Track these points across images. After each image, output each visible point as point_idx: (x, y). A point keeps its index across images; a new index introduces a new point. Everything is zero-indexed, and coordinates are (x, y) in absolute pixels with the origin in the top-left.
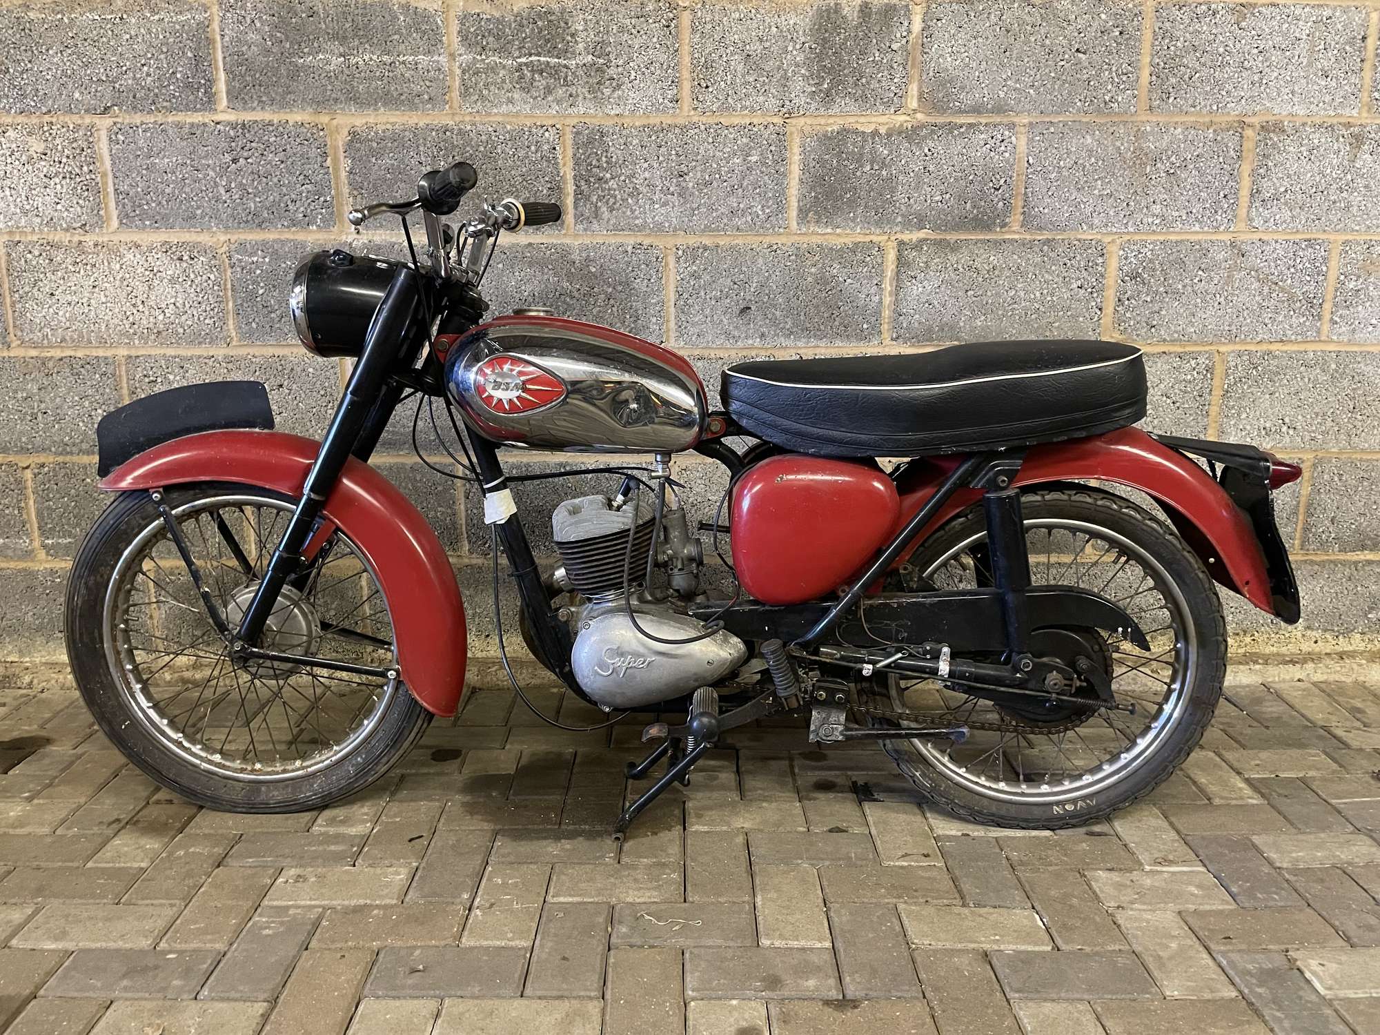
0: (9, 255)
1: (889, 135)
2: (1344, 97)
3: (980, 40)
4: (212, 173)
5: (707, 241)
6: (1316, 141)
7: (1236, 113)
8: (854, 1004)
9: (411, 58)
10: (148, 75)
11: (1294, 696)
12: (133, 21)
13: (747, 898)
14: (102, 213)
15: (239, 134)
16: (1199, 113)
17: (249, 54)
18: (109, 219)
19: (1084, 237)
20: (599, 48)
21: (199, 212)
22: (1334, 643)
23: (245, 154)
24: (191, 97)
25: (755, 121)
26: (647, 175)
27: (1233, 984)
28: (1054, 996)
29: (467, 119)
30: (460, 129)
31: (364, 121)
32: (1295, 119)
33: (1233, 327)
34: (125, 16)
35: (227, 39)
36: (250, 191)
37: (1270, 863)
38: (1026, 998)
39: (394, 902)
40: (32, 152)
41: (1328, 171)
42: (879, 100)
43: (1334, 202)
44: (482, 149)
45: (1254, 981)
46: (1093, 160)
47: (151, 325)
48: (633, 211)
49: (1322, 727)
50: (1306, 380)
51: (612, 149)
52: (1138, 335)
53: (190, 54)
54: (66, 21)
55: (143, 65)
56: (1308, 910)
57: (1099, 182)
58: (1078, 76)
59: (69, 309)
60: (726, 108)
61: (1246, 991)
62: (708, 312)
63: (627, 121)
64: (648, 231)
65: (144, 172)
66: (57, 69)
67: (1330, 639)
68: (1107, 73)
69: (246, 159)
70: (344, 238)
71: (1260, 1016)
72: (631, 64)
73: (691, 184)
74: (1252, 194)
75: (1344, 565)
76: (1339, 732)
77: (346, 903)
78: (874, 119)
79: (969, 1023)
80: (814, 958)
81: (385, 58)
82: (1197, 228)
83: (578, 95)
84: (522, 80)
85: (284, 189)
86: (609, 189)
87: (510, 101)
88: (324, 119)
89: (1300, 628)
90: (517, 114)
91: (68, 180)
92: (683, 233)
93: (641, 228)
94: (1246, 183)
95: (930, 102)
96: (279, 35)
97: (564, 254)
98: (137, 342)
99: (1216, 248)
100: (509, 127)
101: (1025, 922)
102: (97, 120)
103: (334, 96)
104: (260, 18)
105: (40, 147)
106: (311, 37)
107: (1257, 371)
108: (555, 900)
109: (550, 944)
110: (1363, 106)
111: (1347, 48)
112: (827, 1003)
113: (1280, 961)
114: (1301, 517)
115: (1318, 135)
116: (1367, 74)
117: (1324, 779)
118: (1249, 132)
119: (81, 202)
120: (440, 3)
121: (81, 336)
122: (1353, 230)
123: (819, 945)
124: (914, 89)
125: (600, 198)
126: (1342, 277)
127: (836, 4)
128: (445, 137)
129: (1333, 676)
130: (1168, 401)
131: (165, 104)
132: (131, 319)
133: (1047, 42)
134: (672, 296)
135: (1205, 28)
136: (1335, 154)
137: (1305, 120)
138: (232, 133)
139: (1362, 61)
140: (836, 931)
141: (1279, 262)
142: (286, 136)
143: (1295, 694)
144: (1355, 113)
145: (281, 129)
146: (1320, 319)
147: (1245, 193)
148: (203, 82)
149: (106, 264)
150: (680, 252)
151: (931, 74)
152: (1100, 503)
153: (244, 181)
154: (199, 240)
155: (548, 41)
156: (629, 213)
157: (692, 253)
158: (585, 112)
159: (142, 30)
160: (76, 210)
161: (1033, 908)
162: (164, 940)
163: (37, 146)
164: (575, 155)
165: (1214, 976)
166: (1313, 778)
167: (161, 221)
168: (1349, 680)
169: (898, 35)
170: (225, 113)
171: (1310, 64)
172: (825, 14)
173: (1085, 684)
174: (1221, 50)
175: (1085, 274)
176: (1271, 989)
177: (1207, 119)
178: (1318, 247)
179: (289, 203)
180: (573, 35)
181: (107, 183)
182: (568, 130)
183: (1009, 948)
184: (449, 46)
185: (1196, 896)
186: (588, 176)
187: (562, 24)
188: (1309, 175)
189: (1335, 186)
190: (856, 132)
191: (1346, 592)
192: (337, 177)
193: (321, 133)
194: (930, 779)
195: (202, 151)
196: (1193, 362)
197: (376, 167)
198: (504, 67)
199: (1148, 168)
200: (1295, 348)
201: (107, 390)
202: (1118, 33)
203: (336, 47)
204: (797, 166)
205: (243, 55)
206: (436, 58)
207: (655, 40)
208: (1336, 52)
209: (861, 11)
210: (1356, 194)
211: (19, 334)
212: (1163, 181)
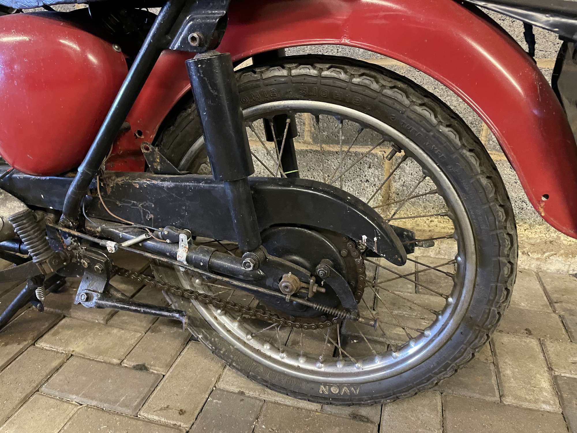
152: (356, 80)
173: (323, 290)
194: (211, 343)
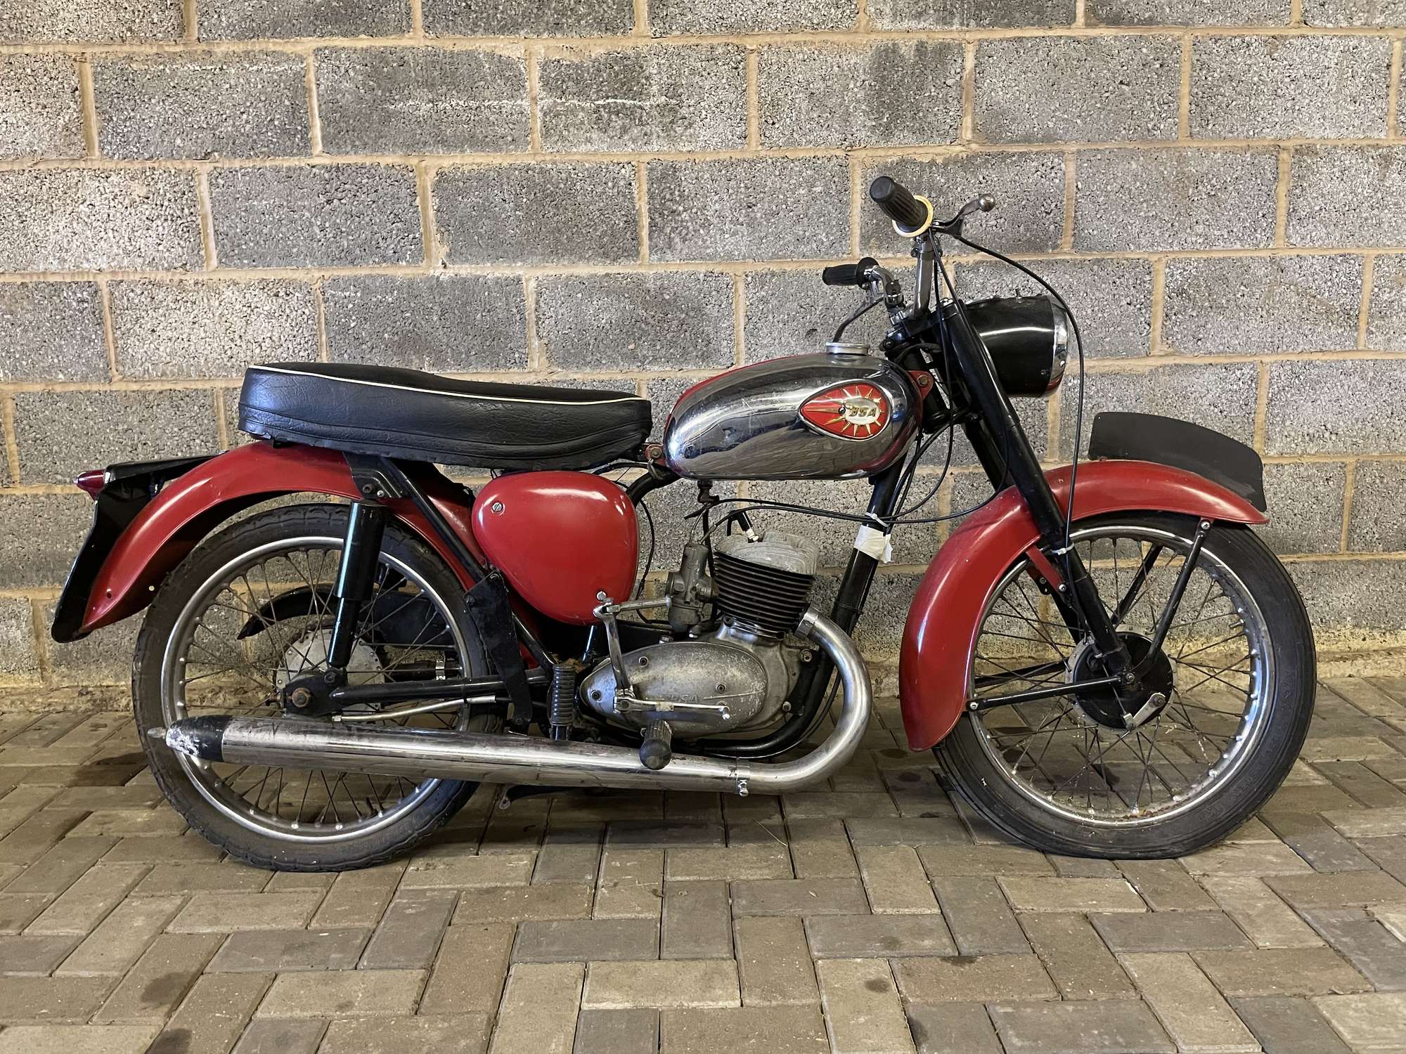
0: (112, 294)
1: (945, 165)
2: (1372, 121)
3: (1029, 75)
4: (307, 214)
5: (774, 268)
6: (1347, 162)
7: (1272, 137)
8: (970, 960)
9: (496, 103)
10: (247, 122)
11: (1347, 690)
12: (233, 71)
13: (853, 874)
14: (202, 253)
15: (334, 176)
16: (1236, 139)
17: (344, 101)
18: (209, 257)
19: (1132, 256)
20: (672, 90)
21: (295, 250)
22: (1382, 639)
23: (339, 195)
24: (288, 143)
25: (819, 154)
26: (717, 206)
27: (1319, 935)
28: (1155, 949)
29: (548, 158)
30: (542, 168)
31: (451, 163)
32: (1326, 142)
33: (1276, 339)
34: (225, 67)
35: (322, 87)
36: (344, 229)
37: (1342, 835)
38: (1129, 952)
39: (523, 884)
40: (134, 196)
41: (1360, 190)
42: (935, 132)
43: (1366, 219)
44: (562, 186)
45: (1339, 932)
46: (1138, 184)
47: (248, 359)
48: (704, 241)
49: (1376, 717)
50: (1346, 387)
51: (684, 183)
52: (1185, 348)
53: (287, 103)
54: (168, 71)
55: (242, 113)
56: (1381, 872)
57: (1145, 205)
58: (1122, 106)
59: (170, 344)
60: (791, 143)
61: (1332, 941)
62: (775, 334)
63: (699, 158)
64: (719, 260)
65: (243, 214)
66: (159, 117)
67: (1378, 637)
68: (1149, 103)
69: (340, 200)
70: (431, 272)
71: (1349, 961)
72: (702, 104)
73: (759, 215)
74: (1289, 214)
75: (1389, 564)
76: (1394, 721)
77: (478, 885)
78: (931, 150)
79: (1081, 972)
80: (927, 922)
81: (471, 103)
82: (1238, 246)
83: (652, 134)
84: (600, 122)
85: (376, 227)
86: (682, 221)
87: (589, 140)
88: (413, 161)
89: (1348, 626)
90: (595, 153)
91: (170, 222)
92: (752, 260)
93: (711, 257)
94: (1283, 204)
95: (985, 133)
96: (371, 83)
97: (639, 282)
98: (234, 375)
99: (1256, 264)
100: (587, 165)
101: (1118, 889)
102: (197, 165)
103: (423, 139)
104: (354, 67)
105: (143, 191)
106: (402, 85)
107: (1300, 380)
108: (673, 879)
109: (676, 917)
110: (1390, 129)
111: (1373, 75)
112: (945, 959)
113: (1361, 915)
114: (1346, 519)
115: (1349, 157)
116: (1393, 99)
117: (1381, 761)
118: (1284, 156)
119: (182, 243)
120: (523, 51)
121: (181, 370)
122: (1384, 245)
123: (929, 912)
124: (968, 121)
125: (673, 230)
126: (1376, 290)
127: (894, 45)
128: (527, 175)
129: (1382, 671)
130: (1216, 410)
131: (264, 149)
132: (229, 353)
133: (1093, 75)
134: (742, 321)
135: (1239, 59)
136: (1365, 176)
137: (1335, 143)
138: (327, 175)
139: (1388, 87)
140: (943, 899)
141: (1316, 276)
142: (377, 178)
143: (1348, 688)
144: (1382, 135)
145: (373, 171)
146: (1357, 330)
147: (1282, 212)
148: (299, 128)
149: (206, 301)
150: (749, 279)
151: (984, 107)
153: (338, 221)
154: (294, 277)
155: (623, 84)
156: (700, 243)
157: (761, 280)
158: (659, 149)
159: (241, 80)
160: (178, 251)
161: (1124, 877)
162: (314, 921)
163: (139, 190)
164: (649, 190)
165: (1301, 929)
166: (1373, 761)
167: (257, 260)
168: (1397, 675)
169: (953, 72)
170: (320, 157)
171: (1339, 91)
172: (884, 54)
174: (1256, 79)
175: (1134, 291)
176: (1355, 939)
177: (1244, 144)
178: (1352, 262)
179: (380, 240)
180: (647, 78)
181: (207, 225)
182: (643, 166)
183: (1108, 911)
184: (531, 90)
185: (1275, 864)
186: (662, 210)
187: (638, 69)
188: (1342, 194)
189: (1366, 204)
190: (914, 162)
191: (1391, 590)
192: (425, 216)
193: (411, 174)
195: (298, 193)
196: (1238, 373)
197: (462, 205)
198: (583, 109)
199: (1191, 191)
200: (1335, 357)
201: (206, 421)
202: (1158, 66)
203: (425, 93)
204: (859, 196)
205: (338, 102)
206: (519, 102)
207: (724, 81)
208: (1363, 79)
209: (917, 50)
210: (1386, 211)
211: (121, 368)
212: (1205, 202)
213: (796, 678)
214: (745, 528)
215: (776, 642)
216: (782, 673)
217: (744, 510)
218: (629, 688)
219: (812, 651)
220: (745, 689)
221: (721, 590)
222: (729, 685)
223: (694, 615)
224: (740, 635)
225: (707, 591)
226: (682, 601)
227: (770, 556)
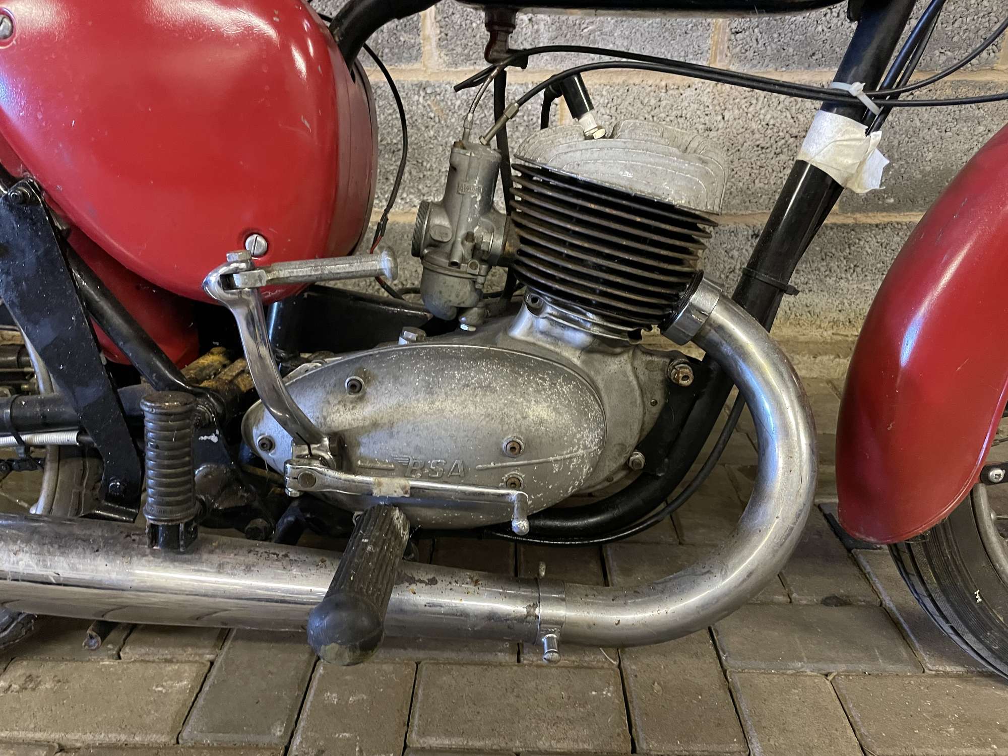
213: (656, 410)
214: (577, 111)
215: (625, 347)
216: (633, 403)
217: (577, 72)
218: (319, 441)
219: (692, 361)
220: (563, 447)
221: (524, 241)
222: (528, 442)
223: (468, 287)
224: (557, 331)
225: (494, 242)
226: (444, 261)
227: (631, 168)
